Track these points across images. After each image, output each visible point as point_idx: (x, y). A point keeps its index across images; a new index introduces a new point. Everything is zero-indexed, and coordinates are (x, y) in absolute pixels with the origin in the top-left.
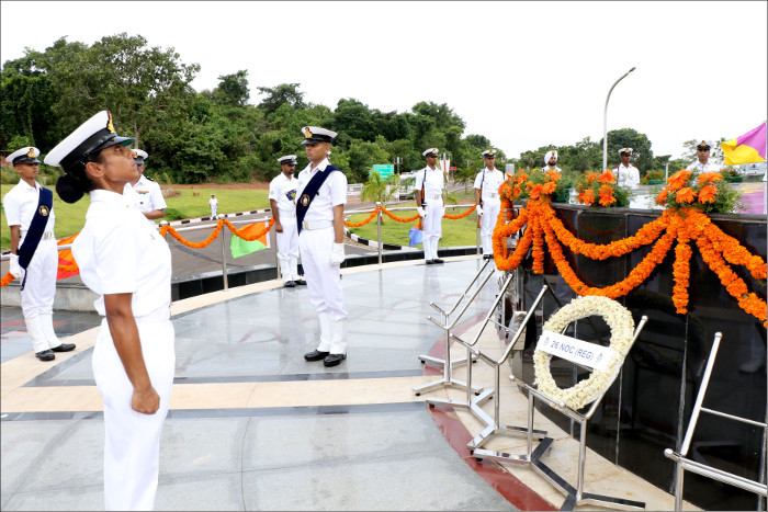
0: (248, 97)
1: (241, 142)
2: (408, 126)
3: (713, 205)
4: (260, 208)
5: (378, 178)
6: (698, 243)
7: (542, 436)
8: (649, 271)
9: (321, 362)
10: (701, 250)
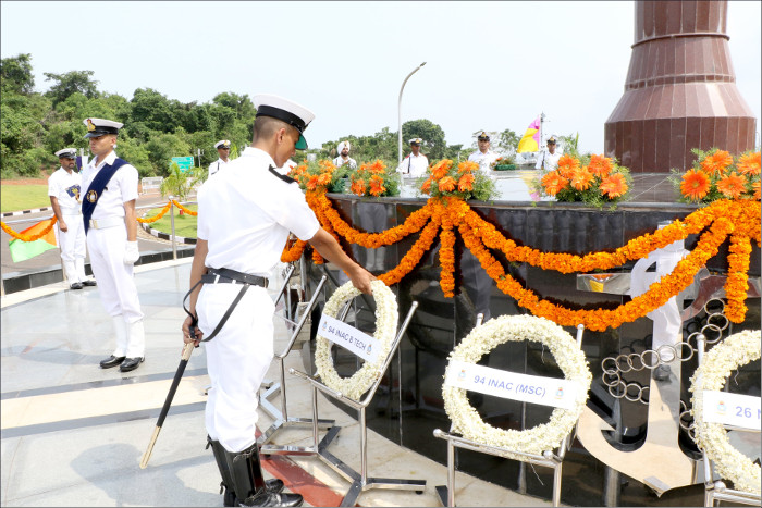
0: (32, 84)
1: (25, 133)
2: (209, 118)
3: (471, 193)
4: (35, 207)
5: (177, 171)
6: (460, 229)
7: (330, 425)
8: (418, 258)
9: (118, 367)
10: (463, 236)
